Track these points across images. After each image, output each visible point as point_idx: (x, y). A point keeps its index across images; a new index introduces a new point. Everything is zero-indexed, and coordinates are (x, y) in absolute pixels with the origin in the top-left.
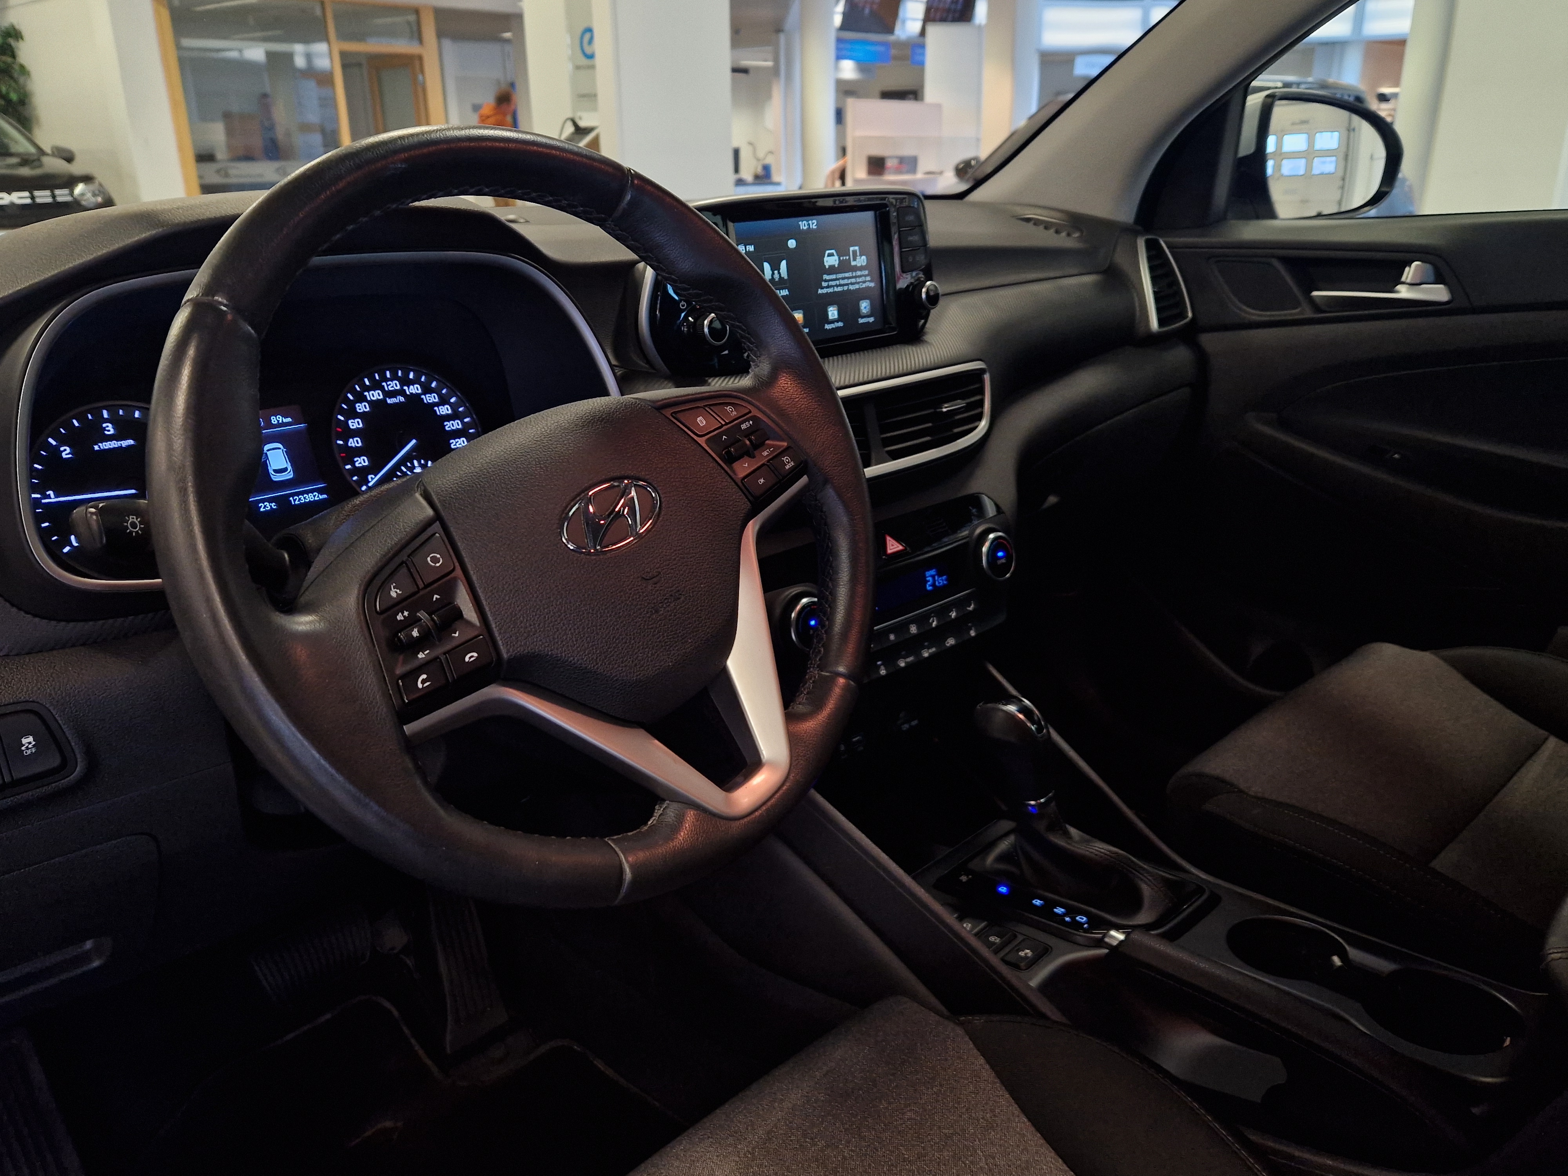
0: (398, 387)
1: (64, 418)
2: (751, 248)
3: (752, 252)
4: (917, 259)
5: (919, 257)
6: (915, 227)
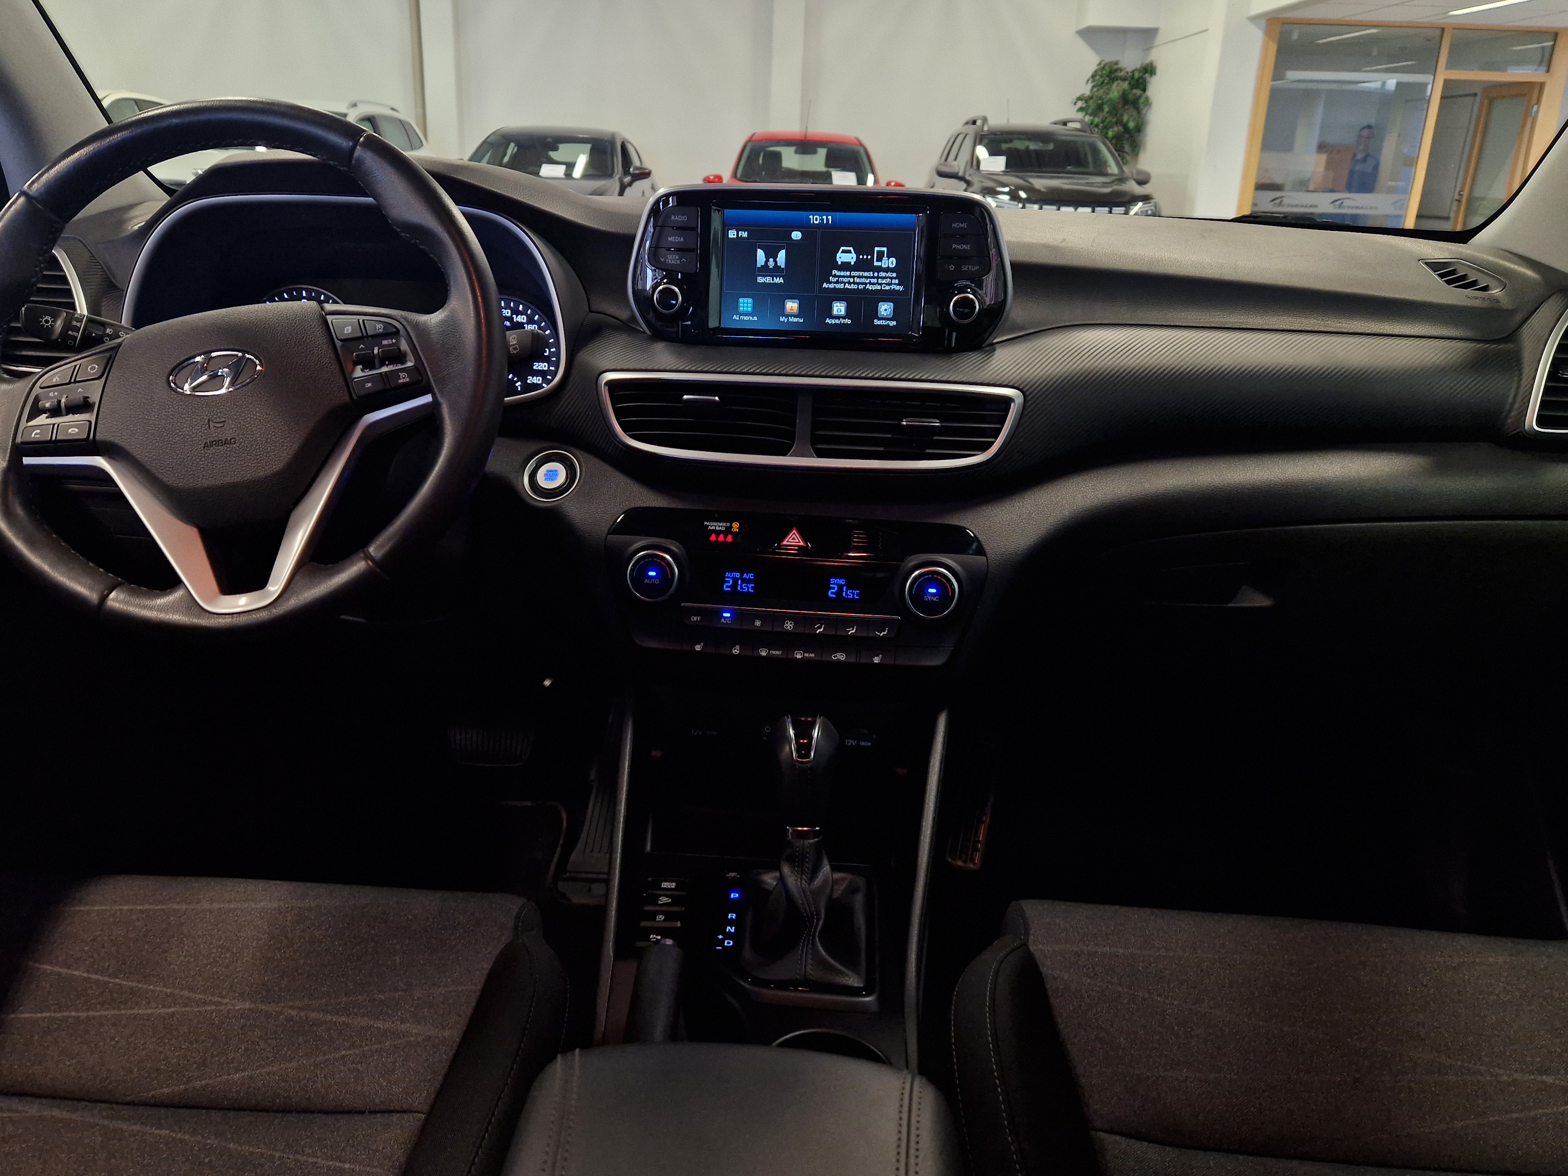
0: (509, 315)
1: (278, 290)
2: (745, 235)
3: (745, 238)
4: (963, 269)
5: (967, 267)
6: (966, 235)
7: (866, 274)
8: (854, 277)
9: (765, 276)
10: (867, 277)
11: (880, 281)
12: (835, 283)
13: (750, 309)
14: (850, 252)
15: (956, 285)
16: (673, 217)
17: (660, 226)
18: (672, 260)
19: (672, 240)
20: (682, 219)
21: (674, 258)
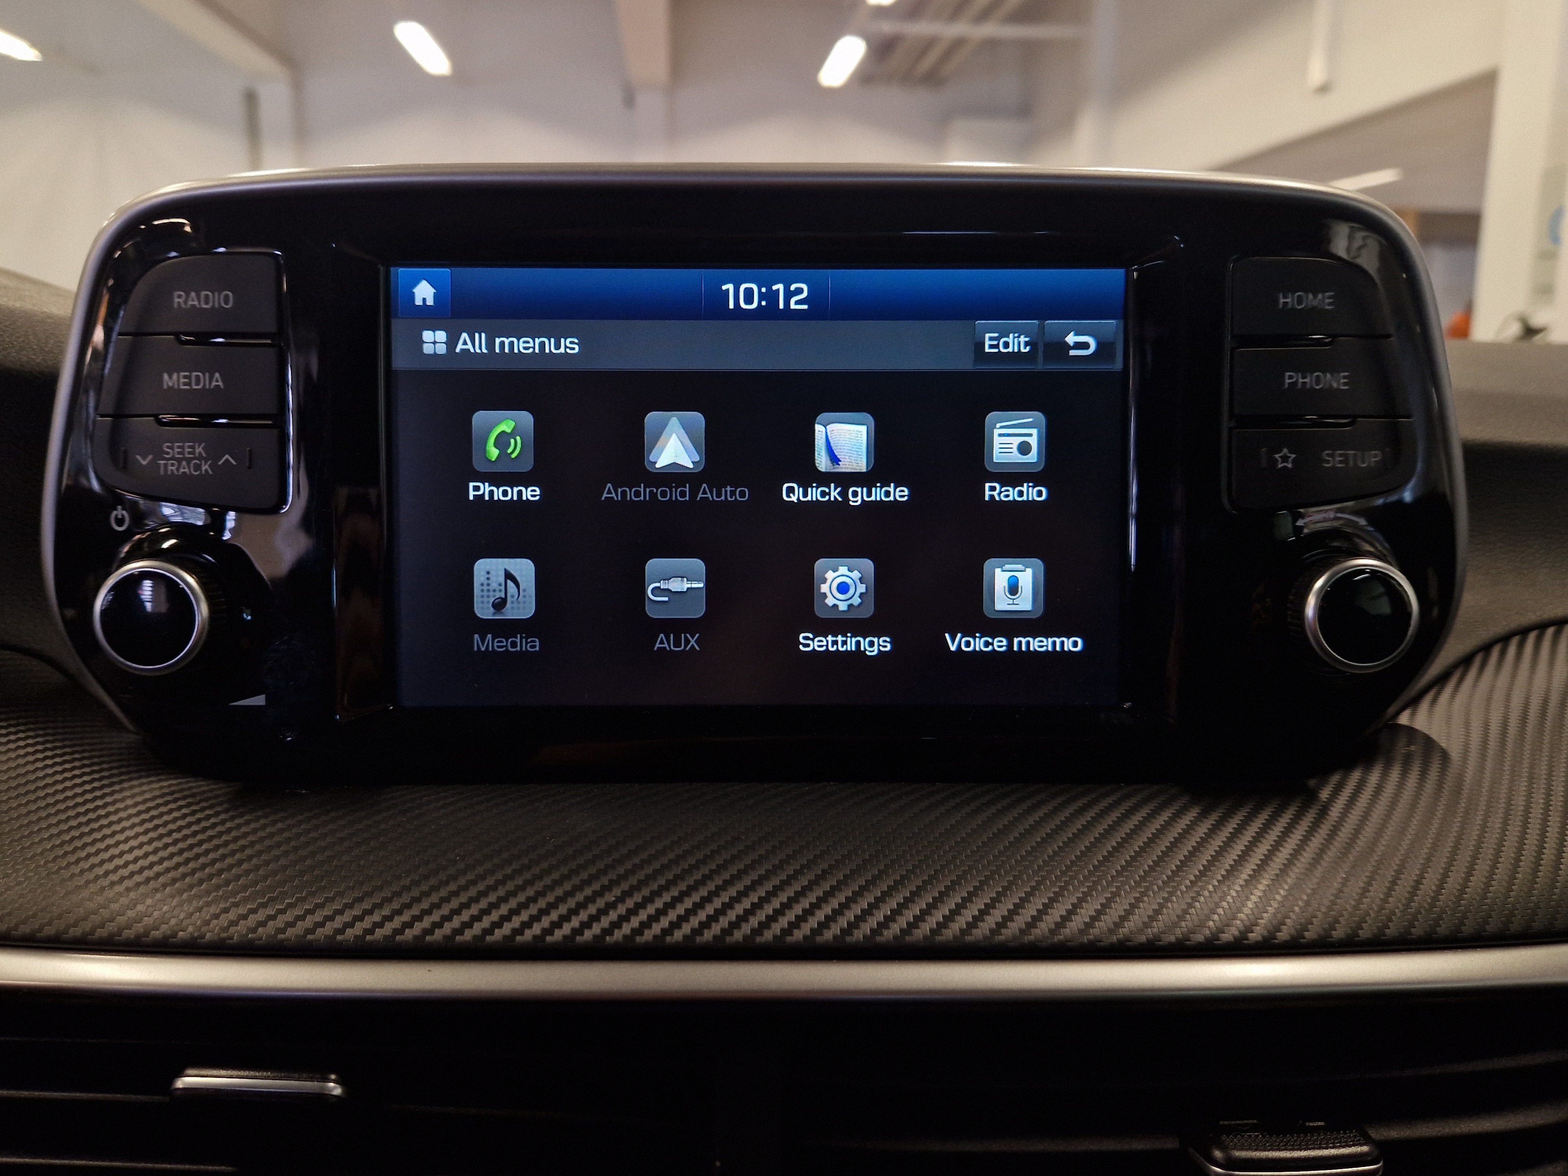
4: (1328, 462)
5: (1341, 455)
6: (1334, 337)
15: (1300, 523)
16: (178, 299)
17: (132, 331)
18: (179, 461)
19: (176, 387)
20: (214, 302)
21: (189, 453)
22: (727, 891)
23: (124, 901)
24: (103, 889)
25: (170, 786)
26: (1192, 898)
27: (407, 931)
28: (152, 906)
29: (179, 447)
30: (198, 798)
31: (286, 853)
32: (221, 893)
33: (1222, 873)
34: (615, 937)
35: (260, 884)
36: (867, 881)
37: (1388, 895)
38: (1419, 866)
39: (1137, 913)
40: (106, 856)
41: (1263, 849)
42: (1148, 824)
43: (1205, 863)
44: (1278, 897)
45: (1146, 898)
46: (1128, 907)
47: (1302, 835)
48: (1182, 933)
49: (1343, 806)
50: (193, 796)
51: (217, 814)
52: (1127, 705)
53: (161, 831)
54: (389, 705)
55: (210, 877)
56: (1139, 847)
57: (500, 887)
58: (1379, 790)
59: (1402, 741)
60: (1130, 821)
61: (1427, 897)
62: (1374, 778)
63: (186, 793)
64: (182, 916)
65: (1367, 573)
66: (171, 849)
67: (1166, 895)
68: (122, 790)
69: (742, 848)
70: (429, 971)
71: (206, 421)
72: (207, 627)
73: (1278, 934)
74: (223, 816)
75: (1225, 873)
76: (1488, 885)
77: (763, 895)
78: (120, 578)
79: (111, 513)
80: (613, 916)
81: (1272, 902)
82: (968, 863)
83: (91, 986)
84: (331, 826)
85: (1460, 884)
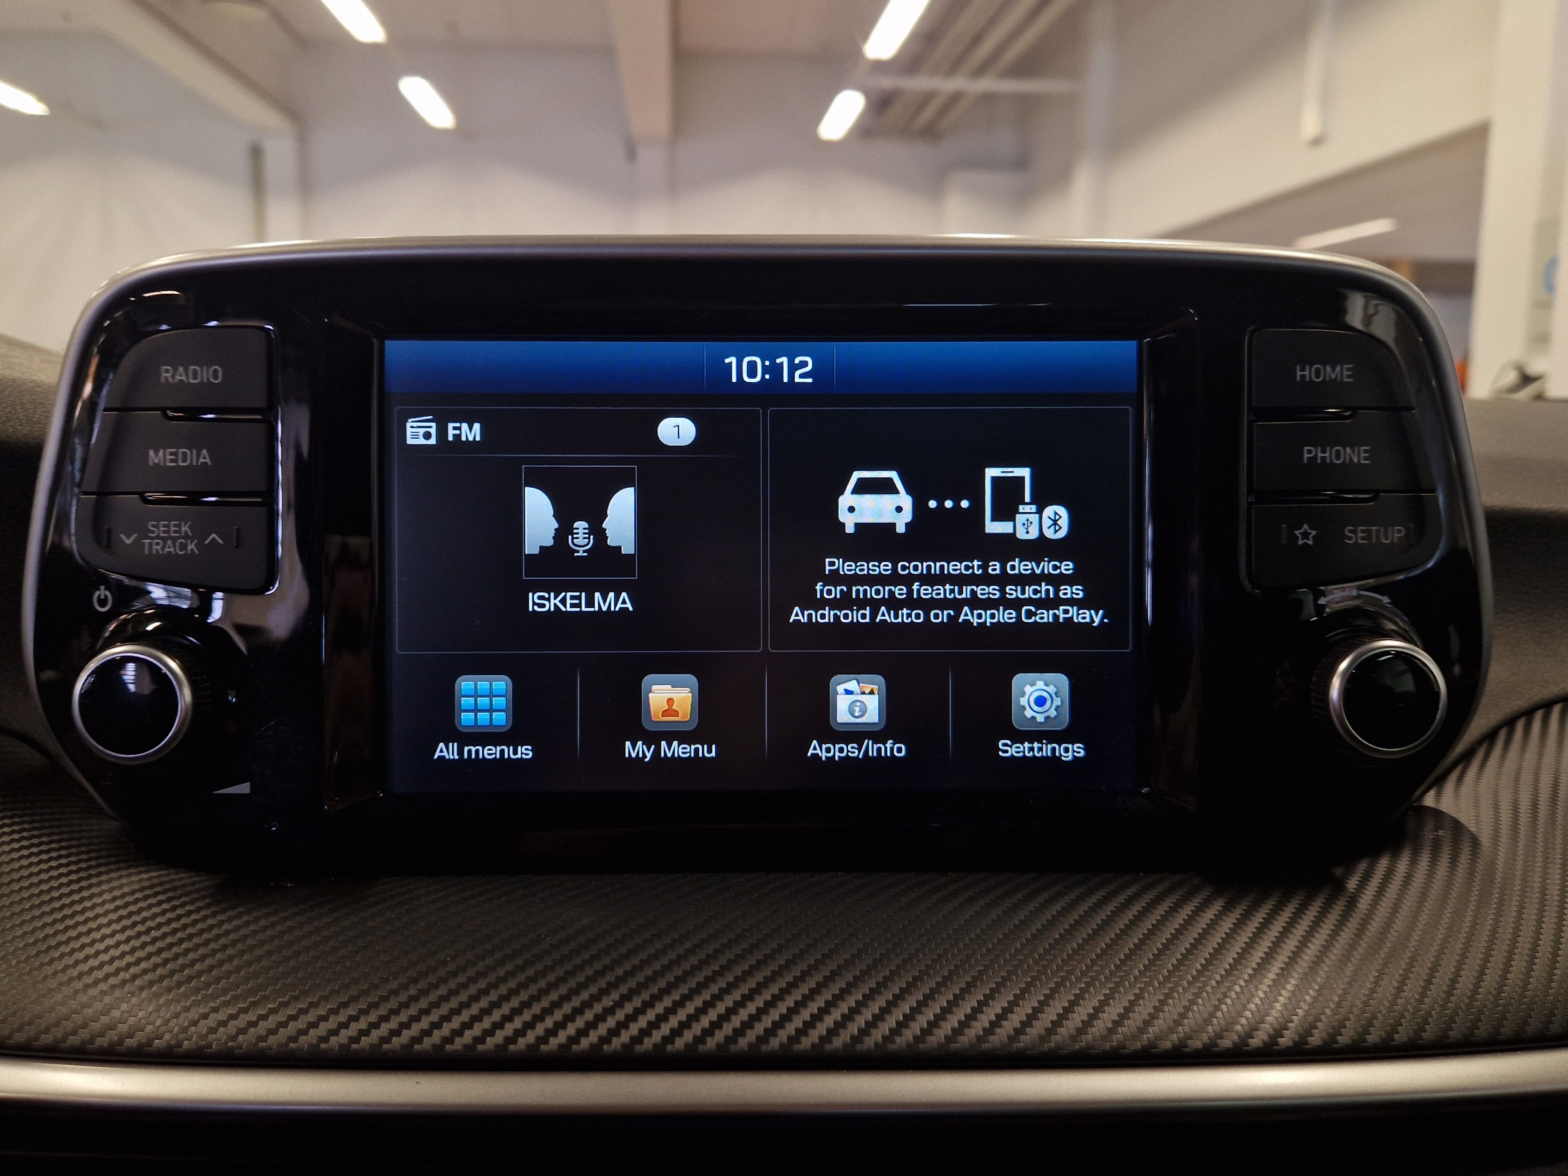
2: (472, 433)
3: (471, 445)
4: (1350, 538)
5: (1363, 531)
6: (1355, 410)
7: (955, 567)
8: (908, 581)
9: (557, 588)
10: (960, 581)
11: (1012, 592)
12: (834, 604)
13: (500, 718)
14: (886, 487)
15: (1322, 601)
16: (166, 374)
17: (117, 406)
18: (164, 540)
19: (162, 464)
20: (202, 377)
21: (175, 532)
22: (731, 994)
23: (98, 1006)
24: (76, 992)
25: (150, 879)
26: (1219, 1000)
27: (394, 1039)
28: (127, 1012)
29: (164, 526)
30: (179, 892)
31: (269, 953)
32: (200, 997)
33: (1249, 972)
34: (613, 1045)
35: (241, 987)
36: (877, 983)
37: (1423, 995)
38: (1454, 963)
39: (1162, 1017)
40: (81, 956)
41: (1291, 944)
42: (1170, 918)
43: (1231, 961)
44: (1308, 998)
45: (1170, 1001)
46: (1152, 1011)
47: (1331, 930)
48: (1209, 1038)
49: (1372, 897)
50: (174, 889)
51: (198, 910)
52: (1145, 790)
53: (140, 928)
54: (379, 792)
55: (190, 979)
56: (1162, 944)
57: (493, 991)
58: (1408, 879)
59: (1429, 825)
60: (1151, 915)
61: (1464, 996)
62: (1402, 865)
63: (167, 886)
64: (158, 1023)
65: (1391, 654)
66: (149, 949)
67: (1191, 997)
68: (99, 884)
69: (746, 946)
70: (417, 1083)
71: (194, 498)
72: (190, 713)
73: (1310, 1039)
74: (204, 913)
75: (1252, 972)
76: (1526, 983)
77: (769, 998)
78: (101, 663)
79: (94, 593)
80: (611, 1022)
81: (1302, 1003)
82: (984, 963)
83: (61, 1098)
84: (316, 924)
85: (1497, 983)
